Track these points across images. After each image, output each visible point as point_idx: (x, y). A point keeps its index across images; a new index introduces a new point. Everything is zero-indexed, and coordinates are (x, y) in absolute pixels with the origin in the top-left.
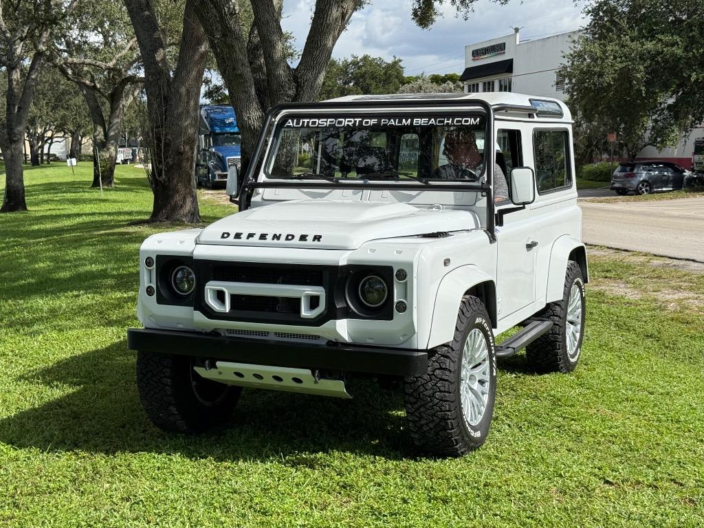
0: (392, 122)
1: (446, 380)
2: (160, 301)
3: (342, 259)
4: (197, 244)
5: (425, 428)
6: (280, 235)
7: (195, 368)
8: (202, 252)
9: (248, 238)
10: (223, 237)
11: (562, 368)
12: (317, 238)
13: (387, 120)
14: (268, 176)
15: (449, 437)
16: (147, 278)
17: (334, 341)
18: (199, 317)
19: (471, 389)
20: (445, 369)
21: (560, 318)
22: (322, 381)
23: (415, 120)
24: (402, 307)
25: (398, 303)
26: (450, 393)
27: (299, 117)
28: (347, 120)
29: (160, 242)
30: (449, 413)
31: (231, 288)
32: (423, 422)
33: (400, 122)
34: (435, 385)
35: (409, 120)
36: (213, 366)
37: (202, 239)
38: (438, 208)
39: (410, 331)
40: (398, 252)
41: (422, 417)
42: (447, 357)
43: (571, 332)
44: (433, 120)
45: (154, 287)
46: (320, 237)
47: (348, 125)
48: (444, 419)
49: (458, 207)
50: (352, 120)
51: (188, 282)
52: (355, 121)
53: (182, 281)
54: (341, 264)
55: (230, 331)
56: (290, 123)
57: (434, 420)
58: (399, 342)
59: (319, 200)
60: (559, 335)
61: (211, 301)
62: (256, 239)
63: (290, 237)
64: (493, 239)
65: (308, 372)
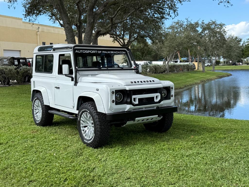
2: (116, 104)
6: (145, 81)
9: (138, 83)
10: (131, 83)
28: (93, 51)
39: (173, 101)
40: (169, 83)
45: (115, 100)
46: (154, 81)
52: (96, 52)
55: (134, 109)
62: (140, 83)
63: (147, 81)
65: (157, 116)
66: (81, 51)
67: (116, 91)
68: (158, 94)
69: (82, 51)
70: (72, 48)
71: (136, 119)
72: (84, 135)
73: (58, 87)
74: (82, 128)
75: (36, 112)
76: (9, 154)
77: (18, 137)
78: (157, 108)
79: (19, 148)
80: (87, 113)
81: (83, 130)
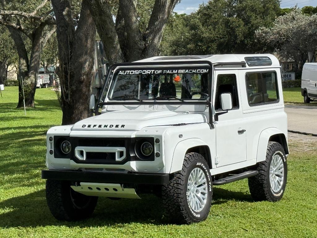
0: (168, 72)
1: (179, 189)
2: (56, 156)
3: (133, 135)
4: (71, 130)
5: (171, 211)
6: (107, 125)
7: (72, 187)
8: (74, 134)
9: (93, 127)
10: (83, 127)
11: (268, 198)
12: (123, 126)
13: (166, 71)
14: (110, 99)
15: (182, 214)
16: (50, 147)
17: (130, 171)
18: (72, 163)
19: (197, 196)
20: (179, 184)
21: (265, 171)
22: (125, 189)
23: (179, 70)
24: (158, 155)
25: (156, 153)
26: (181, 194)
27: (125, 70)
28: (148, 71)
29: (55, 130)
30: (180, 203)
31: (86, 149)
32: (170, 208)
33: (172, 71)
34: (174, 191)
35: (177, 70)
36: (79, 185)
37: (74, 128)
38: (188, 113)
39: (162, 166)
40: (157, 131)
41: (170, 206)
42: (180, 178)
43: (276, 180)
44: (187, 70)
45: (53, 150)
46: (124, 125)
47: (148, 73)
48: (179, 206)
49: (196, 112)
50: (150, 71)
51: (68, 148)
52: (151, 72)
53: (65, 147)
54: (132, 137)
55: (86, 169)
56: (121, 73)
57: (174, 207)
58: (157, 170)
59: (133, 110)
60: (265, 180)
61: (77, 155)
62: (97, 127)
63: (111, 126)
64: (212, 127)
65: (119, 185)
68: (123, 149)
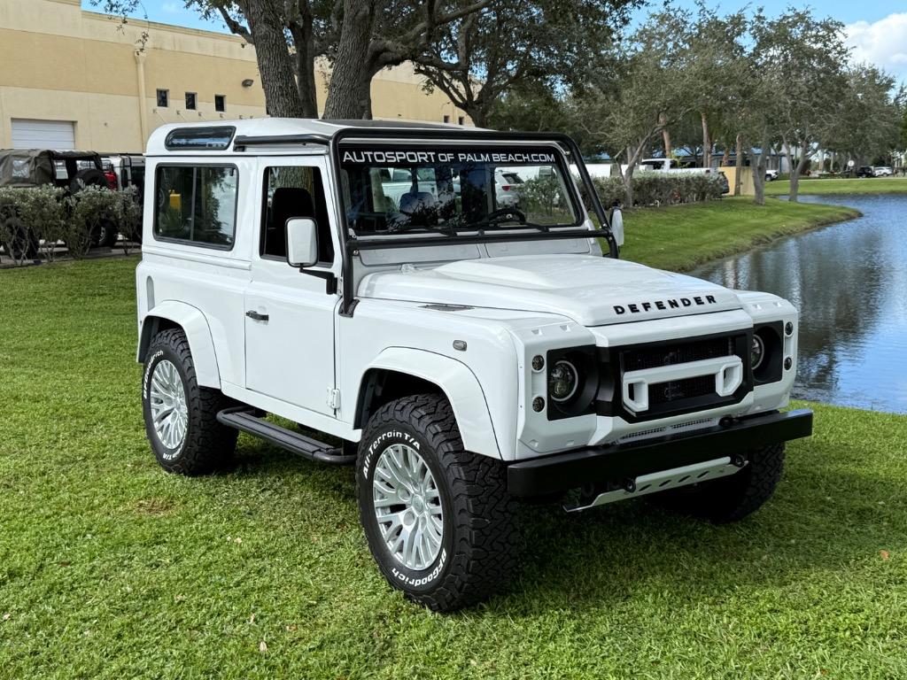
2: (551, 417)
9: (644, 310)
10: (617, 313)
12: (711, 299)
13: (465, 155)
24: (789, 364)
25: (786, 359)
28: (418, 153)
29: (536, 332)
35: (487, 156)
45: (545, 397)
47: (423, 160)
50: (424, 154)
52: (429, 156)
55: (626, 435)
56: (349, 156)
62: (654, 310)
63: (685, 302)
65: (727, 459)
66: (366, 156)
67: (550, 353)
68: (735, 361)
69: (372, 156)
70: (326, 143)
71: (640, 480)
72: (391, 546)
73: (260, 312)
74: (380, 515)
75: (160, 413)
76: (51, 635)
77: (89, 536)
78: (722, 422)
79: (98, 602)
80: (405, 451)
81: (388, 524)
